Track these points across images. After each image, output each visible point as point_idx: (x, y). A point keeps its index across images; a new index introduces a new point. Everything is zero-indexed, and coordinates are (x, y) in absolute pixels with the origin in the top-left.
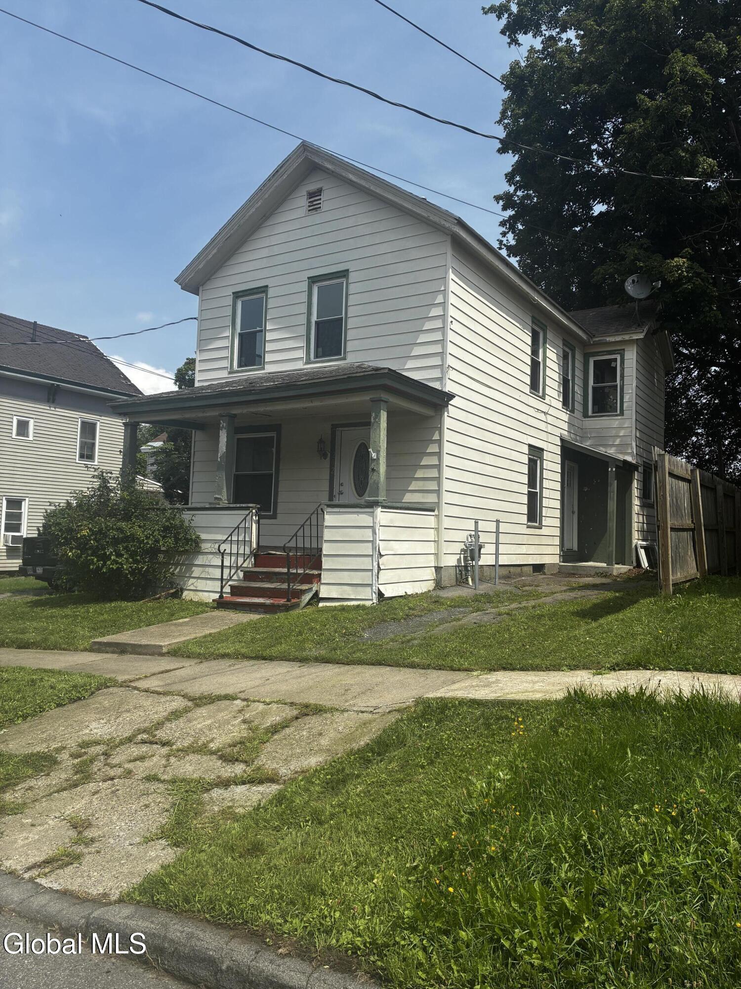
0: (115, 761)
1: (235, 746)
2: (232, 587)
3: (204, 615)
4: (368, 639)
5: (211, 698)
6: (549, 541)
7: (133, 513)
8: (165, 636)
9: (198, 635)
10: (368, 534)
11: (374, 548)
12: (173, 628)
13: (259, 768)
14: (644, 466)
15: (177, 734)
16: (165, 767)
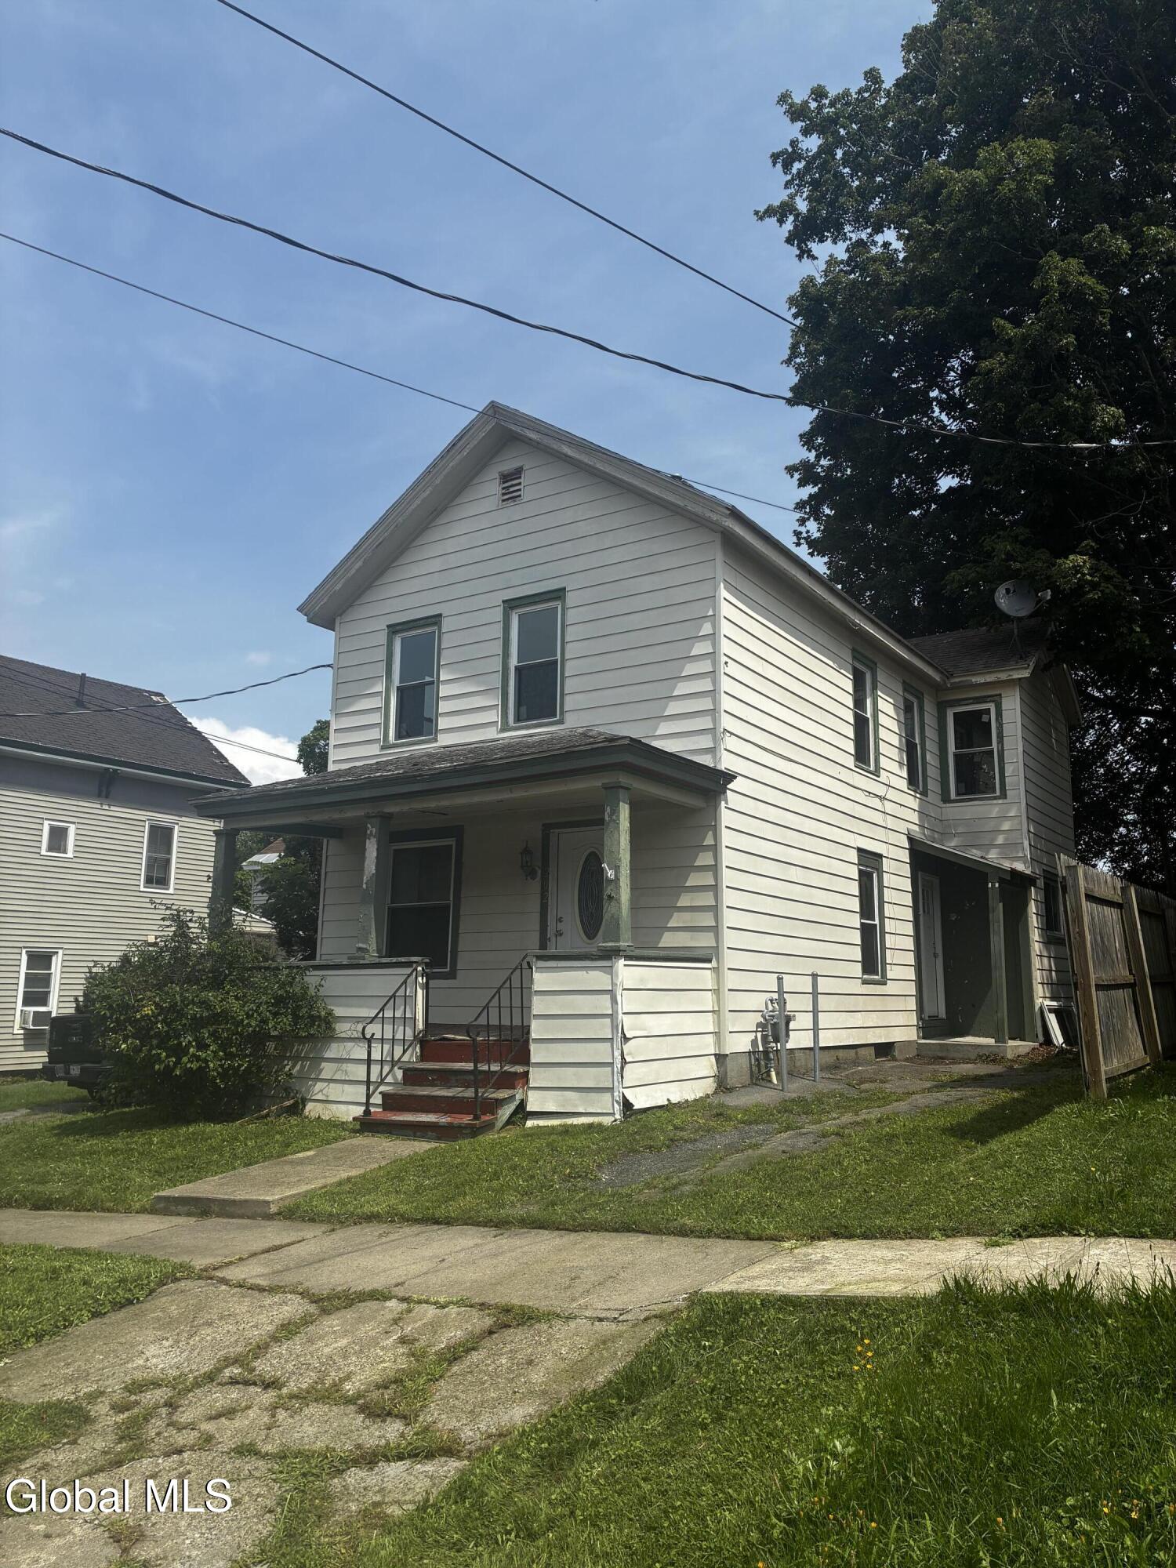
0: (184, 1417)
1: (386, 1388)
2: (384, 1095)
3: (340, 1144)
4: (608, 1184)
5: (347, 1297)
6: (900, 1004)
7: (226, 976)
8: (273, 1184)
9: (330, 1181)
10: (603, 1004)
11: (614, 1027)
12: (287, 1168)
13: (426, 1429)
14: (1044, 878)
15: (290, 1367)
16: (269, 1429)
